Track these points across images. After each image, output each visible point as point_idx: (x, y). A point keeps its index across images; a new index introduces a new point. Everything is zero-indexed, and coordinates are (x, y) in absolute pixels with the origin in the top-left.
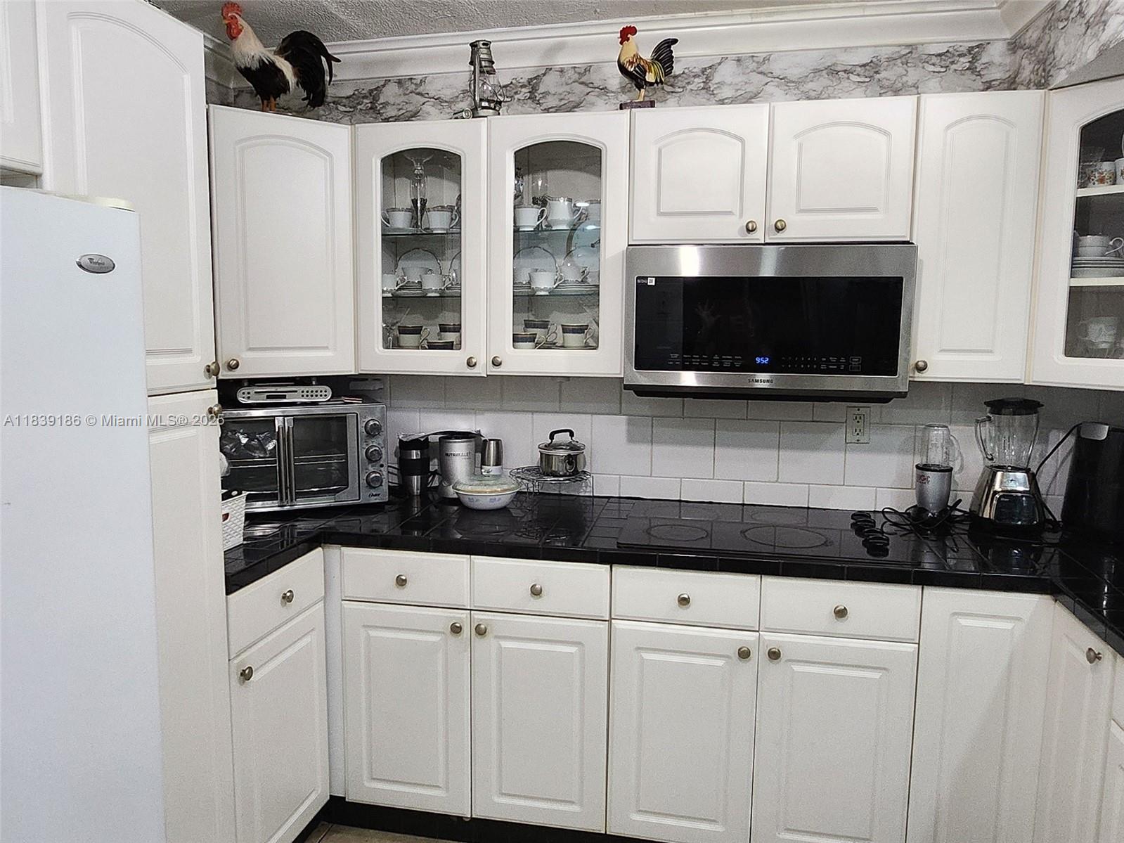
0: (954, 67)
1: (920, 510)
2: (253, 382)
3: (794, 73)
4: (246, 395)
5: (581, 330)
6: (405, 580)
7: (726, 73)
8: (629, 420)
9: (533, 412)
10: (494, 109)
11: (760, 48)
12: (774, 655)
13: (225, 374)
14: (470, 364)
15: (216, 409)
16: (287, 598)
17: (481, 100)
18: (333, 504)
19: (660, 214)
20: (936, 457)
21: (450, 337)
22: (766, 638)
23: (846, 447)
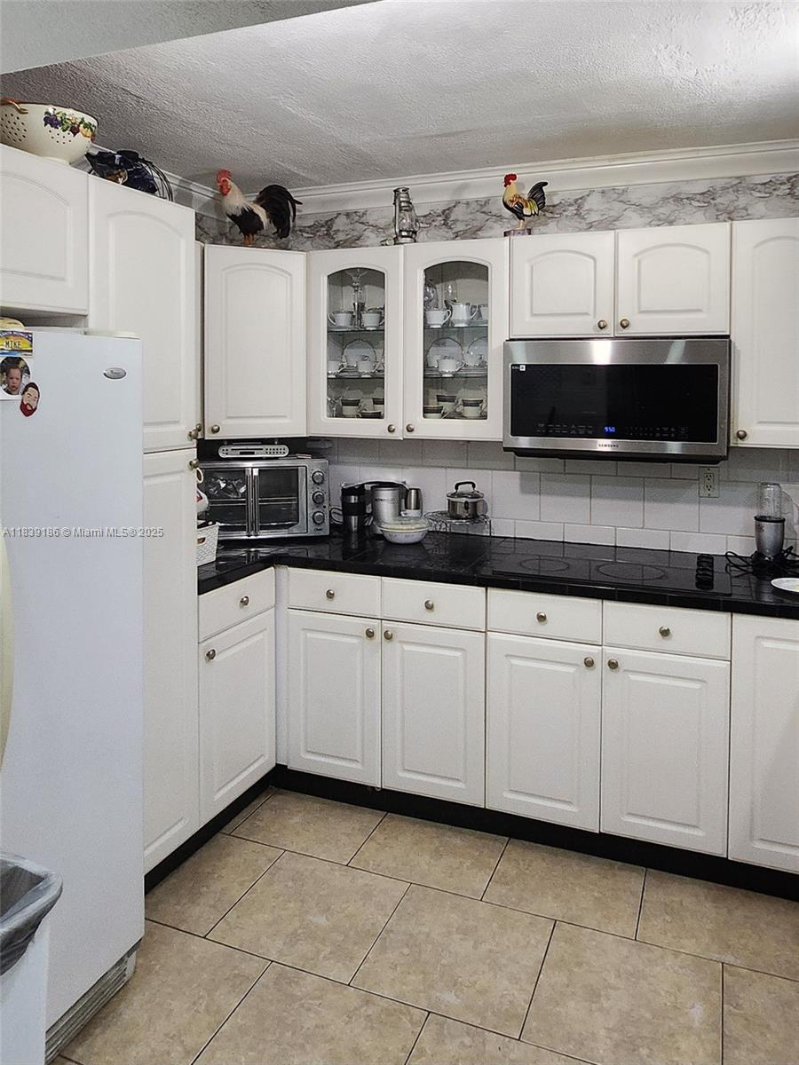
0: (776, 192)
1: (759, 554)
2: (231, 442)
3: (646, 201)
4: (225, 452)
5: (477, 404)
6: (333, 594)
7: (593, 203)
8: (521, 475)
9: (446, 468)
10: (411, 237)
11: (619, 184)
12: (613, 665)
13: (209, 436)
14: (390, 430)
15: (194, 462)
16: (244, 603)
17: (401, 231)
18: (286, 536)
19: (533, 315)
20: (770, 510)
21: (379, 408)
22: (607, 651)
23: (700, 500)
